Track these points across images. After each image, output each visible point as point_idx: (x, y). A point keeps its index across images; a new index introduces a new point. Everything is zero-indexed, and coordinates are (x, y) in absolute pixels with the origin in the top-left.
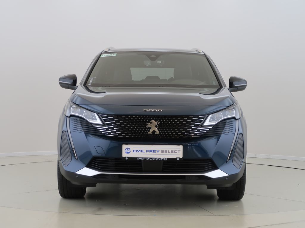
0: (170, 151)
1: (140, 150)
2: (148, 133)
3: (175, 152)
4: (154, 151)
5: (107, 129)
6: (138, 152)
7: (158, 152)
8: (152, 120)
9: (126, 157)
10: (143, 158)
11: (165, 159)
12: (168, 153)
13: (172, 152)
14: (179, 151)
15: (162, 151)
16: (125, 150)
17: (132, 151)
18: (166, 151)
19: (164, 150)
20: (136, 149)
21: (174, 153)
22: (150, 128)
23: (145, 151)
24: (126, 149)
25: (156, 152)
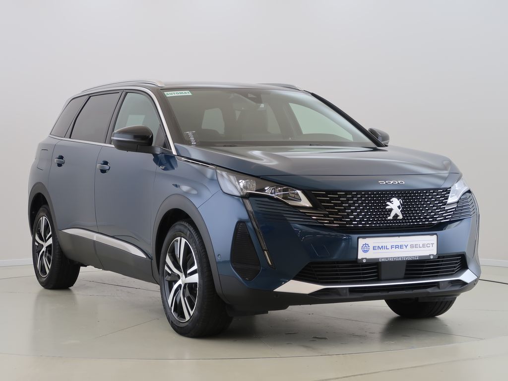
0: (421, 246)
1: (382, 246)
2: (389, 218)
3: (428, 245)
4: (401, 247)
5: (325, 216)
6: (380, 249)
7: (406, 247)
8: (393, 197)
9: (363, 259)
10: (387, 258)
11: (416, 258)
12: (419, 249)
13: (424, 246)
14: (432, 244)
15: (412, 246)
16: (362, 247)
17: (371, 248)
18: (416, 246)
19: (414, 243)
20: (377, 245)
21: (426, 248)
22: (391, 210)
23: (389, 247)
24: (363, 245)
25: (404, 247)
